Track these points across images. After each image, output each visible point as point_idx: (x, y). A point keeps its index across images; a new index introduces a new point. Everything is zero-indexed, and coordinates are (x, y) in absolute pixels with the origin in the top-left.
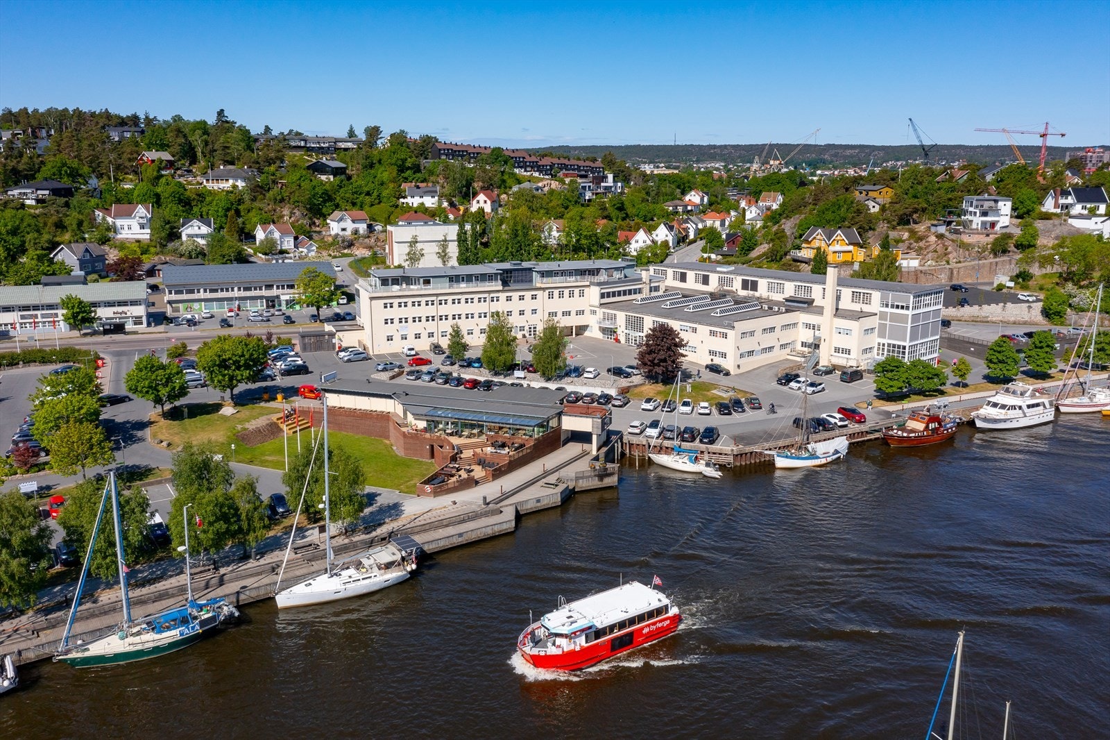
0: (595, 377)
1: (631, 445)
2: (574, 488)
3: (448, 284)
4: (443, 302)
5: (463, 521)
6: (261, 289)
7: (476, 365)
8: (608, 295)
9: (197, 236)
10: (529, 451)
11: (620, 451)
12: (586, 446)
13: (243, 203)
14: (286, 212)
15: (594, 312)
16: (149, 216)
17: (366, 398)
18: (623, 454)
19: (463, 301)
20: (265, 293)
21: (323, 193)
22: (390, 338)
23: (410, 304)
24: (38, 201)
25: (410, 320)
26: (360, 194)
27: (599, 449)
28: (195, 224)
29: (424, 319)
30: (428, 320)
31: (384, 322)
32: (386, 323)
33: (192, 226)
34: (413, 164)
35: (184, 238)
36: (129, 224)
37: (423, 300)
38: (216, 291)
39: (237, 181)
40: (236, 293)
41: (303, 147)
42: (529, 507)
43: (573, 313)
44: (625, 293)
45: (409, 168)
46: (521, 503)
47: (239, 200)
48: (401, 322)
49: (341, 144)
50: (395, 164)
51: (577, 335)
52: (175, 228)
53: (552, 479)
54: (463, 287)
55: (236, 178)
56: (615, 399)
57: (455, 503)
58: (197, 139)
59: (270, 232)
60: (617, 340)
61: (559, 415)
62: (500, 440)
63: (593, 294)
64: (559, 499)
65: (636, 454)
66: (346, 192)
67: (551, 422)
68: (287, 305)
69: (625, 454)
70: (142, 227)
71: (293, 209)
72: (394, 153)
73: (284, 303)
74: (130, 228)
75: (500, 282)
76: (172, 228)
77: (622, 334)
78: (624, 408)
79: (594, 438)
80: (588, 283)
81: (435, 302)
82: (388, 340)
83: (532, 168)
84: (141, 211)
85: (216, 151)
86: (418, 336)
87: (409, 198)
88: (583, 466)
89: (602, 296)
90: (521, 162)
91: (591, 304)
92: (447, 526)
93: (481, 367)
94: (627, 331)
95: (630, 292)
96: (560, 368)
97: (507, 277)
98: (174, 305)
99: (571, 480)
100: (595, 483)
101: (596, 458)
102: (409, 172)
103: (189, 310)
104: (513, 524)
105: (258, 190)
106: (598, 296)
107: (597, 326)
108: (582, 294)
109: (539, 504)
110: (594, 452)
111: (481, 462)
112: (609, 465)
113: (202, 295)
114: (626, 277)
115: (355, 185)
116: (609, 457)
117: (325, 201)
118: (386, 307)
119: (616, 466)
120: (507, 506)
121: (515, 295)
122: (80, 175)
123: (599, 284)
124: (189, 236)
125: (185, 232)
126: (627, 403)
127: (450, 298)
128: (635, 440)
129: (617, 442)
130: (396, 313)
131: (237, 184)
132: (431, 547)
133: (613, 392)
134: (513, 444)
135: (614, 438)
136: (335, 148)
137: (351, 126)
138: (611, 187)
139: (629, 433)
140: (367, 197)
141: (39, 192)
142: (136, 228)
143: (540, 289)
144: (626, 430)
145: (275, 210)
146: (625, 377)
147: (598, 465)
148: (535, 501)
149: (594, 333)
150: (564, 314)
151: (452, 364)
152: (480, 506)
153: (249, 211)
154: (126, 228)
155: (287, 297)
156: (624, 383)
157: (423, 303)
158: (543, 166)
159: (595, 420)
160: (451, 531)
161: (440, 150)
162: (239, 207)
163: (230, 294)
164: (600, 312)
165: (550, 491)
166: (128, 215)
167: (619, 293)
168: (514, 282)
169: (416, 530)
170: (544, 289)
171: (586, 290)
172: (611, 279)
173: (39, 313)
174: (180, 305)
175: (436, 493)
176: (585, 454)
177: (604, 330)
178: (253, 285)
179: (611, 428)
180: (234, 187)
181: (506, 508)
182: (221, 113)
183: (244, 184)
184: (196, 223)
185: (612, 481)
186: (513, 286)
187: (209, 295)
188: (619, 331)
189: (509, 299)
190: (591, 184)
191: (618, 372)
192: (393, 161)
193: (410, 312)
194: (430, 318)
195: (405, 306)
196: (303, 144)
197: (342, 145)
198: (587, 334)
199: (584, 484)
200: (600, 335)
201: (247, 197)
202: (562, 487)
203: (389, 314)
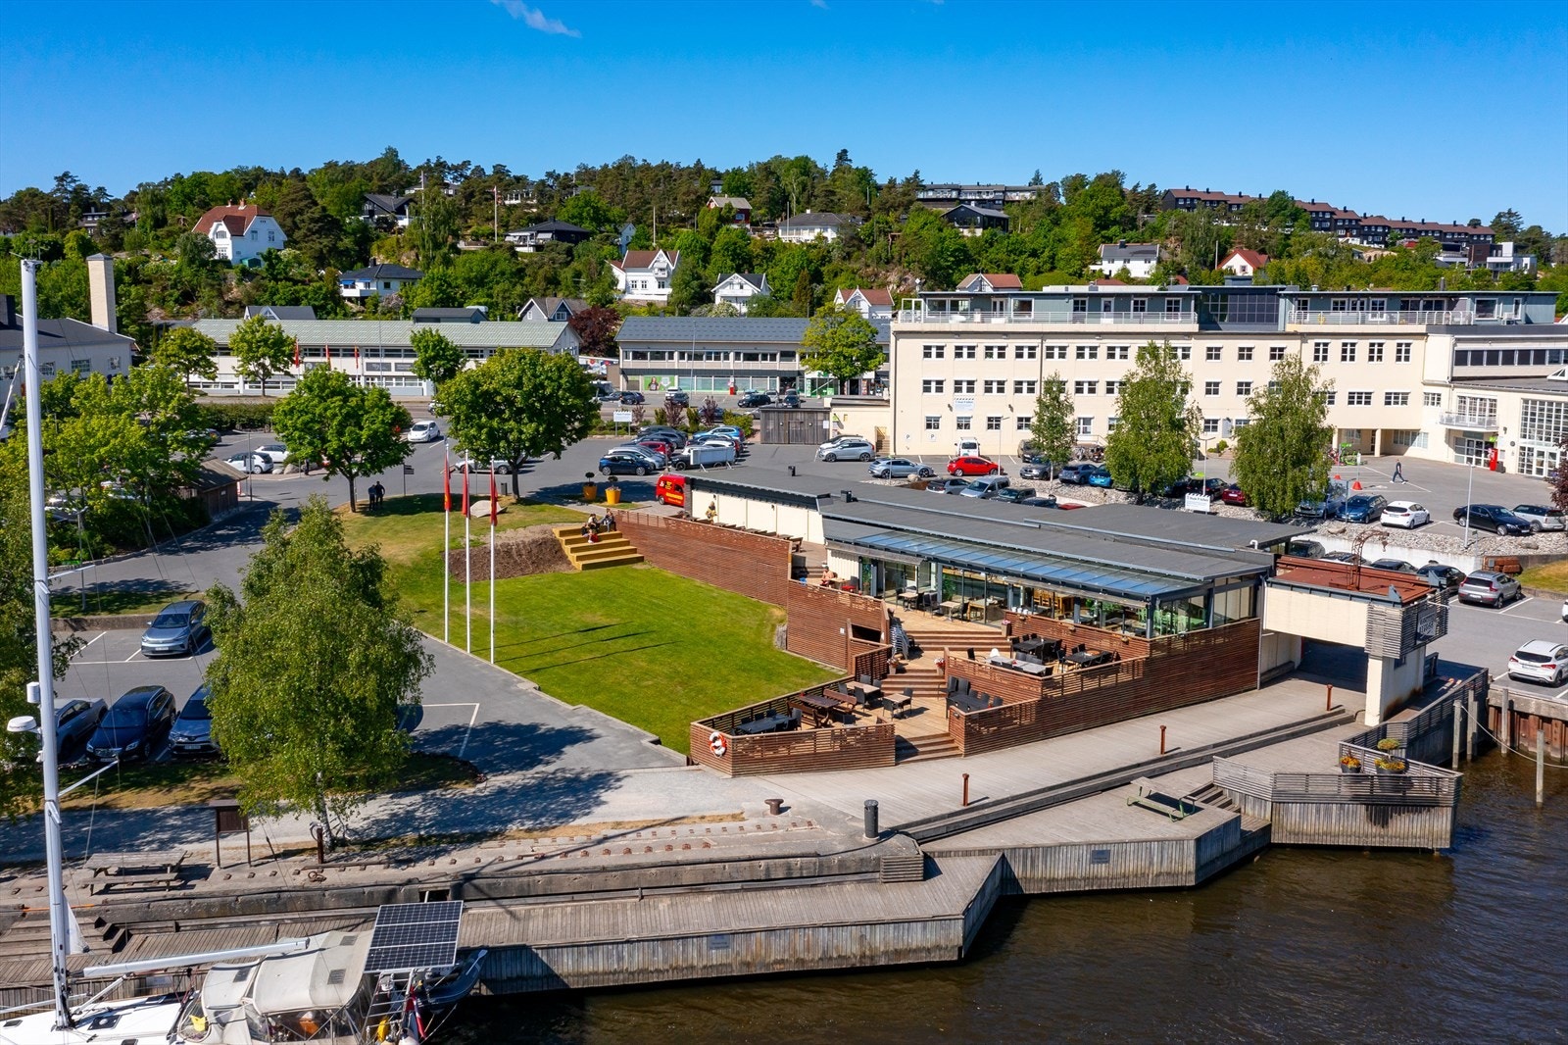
0: (1413, 526)
1: (1518, 717)
2: (1267, 830)
3: (1070, 314)
4: (1056, 352)
5: (765, 883)
6: (773, 357)
7: (1099, 481)
8: (1477, 358)
9: (737, 299)
10: (1124, 677)
11: (1472, 729)
12: (1342, 697)
13: (830, 262)
14: (893, 277)
15: (1436, 399)
16: (672, 268)
17: (767, 506)
18: (1485, 744)
19: (1102, 352)
20: (779, 365)
21: (956, 250)
22: (932, 424)
23: (980, 352)
24: (538, 248)
25: (979, 387)
26: (1021, 253)
27: (1390, 711)
28: (736, 281)
29: (1009, 387)
30: (1018, 390)
31: (921, 386)
32: (927, 390)
33: (731, 283)
34: (1122, 216)
35: (718, 300)
36: (643, 279)
37: (1011, 345)
38: (698, 357)
39: (826, 230)
40: (731, 364)
41: (954, 200)
42: (1060, 873)
43: (1378, 399)
44: (1525, 357)
45: (1115, 222)
46: (1030, 853)
47: (824, 258)
48: (958, 390)
49: (1014, 194)
50: (1092, 214)
51: (1384, 453)
52: (707, 286)
53: (1179, 784)
54: (1107, 322)
55: (825, 226)
56: (1471, 581)
57: (778, 808)
58: (791, 183)
59: (854, 301)
60: (1495, 465)
61: (1256, 582)
62: (1045, 635)
63: (1435, 354)
64: (1190, 864)
65: (1538, 750)
66: (998, 253)
67: (1219, 599)
68: (813, 387)
69: (1495, 745)
70: (661, 285)
71: (905, 273)
72: (1092, 197)
73: (808, 384)
74: (644, 286)
75: (1194, 315)
76: (703, 286)
77: (1509, 449)
78: (1502, 612)
79: (1375, 670)
80: (1422, 329)
81: (1038, 351)
82: (929, 426)
83: (1347, 230)
84: (662, 259)
85: (816, 197)
86: (994, 423)
87: (1105, 263)
88: (1320, 756)
89: (1460, 358)
90: (1326, 220)
91: (1428, 378)
92: (697, 888)
93: (1110, 486)
94: (1527, 443)
95: (1540, 357)
96: (1314, 498)
97: (1215, 308)
98: (630, 378)
99: (1257, 799)
100: (1353, 827)
101: (1371, 739)
102: (1114, 229)
103: (654, 387)
104: (956, 934)
105: (854, 244)
106: (1447, 357)
107: (1442, 430)
108: (1404, 354)
109: (1102, 870)
110: (1372, 719)
111: (957, 691)
112: (1418, 770)
113: (676, 363)
114: (1528, 321)
115: (1013, 239)
116: (1429, 743)
117: (958, 263)
118: (927, 355)
119: (1449, 777)
120: (967, 853)
121: (1230, 347)
122: (609, 221)
123: (1452, 329)
124: (724, 298)
125: (722, 292)
126: (1513, 599)
127: (1072, 345)
128: (1533, 702)
129: (1462, 695)
130: (949, 369)
131: (825, 234)
132: (587, 965)
133: (1467, 566)
134: (1082, 648)
135: (1453, 685)
136: (1004, 201)
137: (1037, 172)
138: (1508, 265)
139: (1514, 678)
140: (1031, 259)
141: (540, 236)
142: (653, 284)
143: (1294, 335)
144: (1502, 667)
145: (876, 275)
146: (1510, 532)
147: (1371, 762)
148: (1086, 856)
149: (1433, 449)
150: (1354, 398)
151: (1044, 476)
152: (852, 835)
153: (836, 275)
154: (639, 285)
155: (815, 375)
156: (1506, 546)
157: (1010, 352)
158: (1370, 227)
159: (1379, 607)
160: (701, 913)
161: (1177, 199)
162: (822, 269)
163: (721, 365)
164: (1450, 397)
165: (1160, 827)
166: (643, 265)
167: (1508, 357)
168: (1233, 320)
169: (567, 883)
170: (1303, 337)
171: (1416, 345)
172: (1487, 321)
173: (393, 361)
174: (641, 379)
175: (742, 764)
176: (1333, 719)
177: (1460, 441)
178: (760, 351)
179: (1445, 648)
180: (820, 238)
181: (961, 862)
182: (843, 156)
183: (835, 236)
184: (737, 278)
185: (1432, 829)
186: (1225, 327)
187: (686, 364)
188: (1502, 443)
189: (1213, 354)
190: (1466, 260)
191: (1486, 518)
192: (1089, 209)
193: (980, 369)
194: (1025, 386)
195: (971, 355)
196: (954, 194)
197: (1016, 196)
198: (1413, 452)
199: (1303, 824)
200: (1446, 455)
201: (835, 254)
202: (1212, 818)
203: (935, 369)
